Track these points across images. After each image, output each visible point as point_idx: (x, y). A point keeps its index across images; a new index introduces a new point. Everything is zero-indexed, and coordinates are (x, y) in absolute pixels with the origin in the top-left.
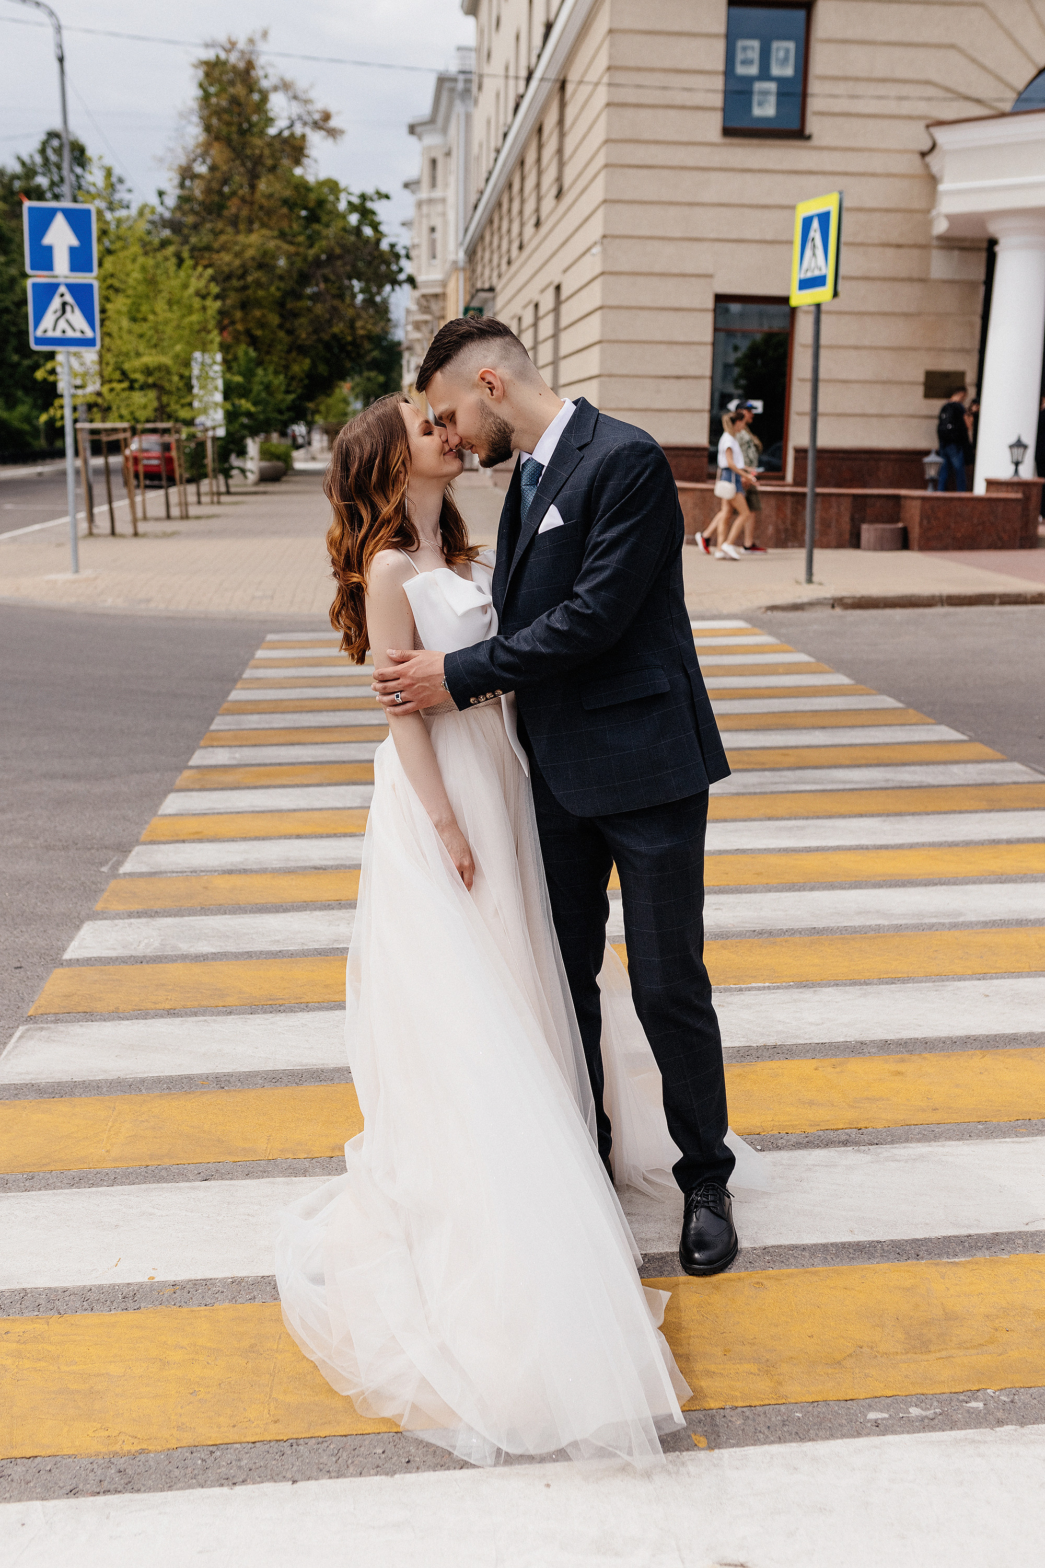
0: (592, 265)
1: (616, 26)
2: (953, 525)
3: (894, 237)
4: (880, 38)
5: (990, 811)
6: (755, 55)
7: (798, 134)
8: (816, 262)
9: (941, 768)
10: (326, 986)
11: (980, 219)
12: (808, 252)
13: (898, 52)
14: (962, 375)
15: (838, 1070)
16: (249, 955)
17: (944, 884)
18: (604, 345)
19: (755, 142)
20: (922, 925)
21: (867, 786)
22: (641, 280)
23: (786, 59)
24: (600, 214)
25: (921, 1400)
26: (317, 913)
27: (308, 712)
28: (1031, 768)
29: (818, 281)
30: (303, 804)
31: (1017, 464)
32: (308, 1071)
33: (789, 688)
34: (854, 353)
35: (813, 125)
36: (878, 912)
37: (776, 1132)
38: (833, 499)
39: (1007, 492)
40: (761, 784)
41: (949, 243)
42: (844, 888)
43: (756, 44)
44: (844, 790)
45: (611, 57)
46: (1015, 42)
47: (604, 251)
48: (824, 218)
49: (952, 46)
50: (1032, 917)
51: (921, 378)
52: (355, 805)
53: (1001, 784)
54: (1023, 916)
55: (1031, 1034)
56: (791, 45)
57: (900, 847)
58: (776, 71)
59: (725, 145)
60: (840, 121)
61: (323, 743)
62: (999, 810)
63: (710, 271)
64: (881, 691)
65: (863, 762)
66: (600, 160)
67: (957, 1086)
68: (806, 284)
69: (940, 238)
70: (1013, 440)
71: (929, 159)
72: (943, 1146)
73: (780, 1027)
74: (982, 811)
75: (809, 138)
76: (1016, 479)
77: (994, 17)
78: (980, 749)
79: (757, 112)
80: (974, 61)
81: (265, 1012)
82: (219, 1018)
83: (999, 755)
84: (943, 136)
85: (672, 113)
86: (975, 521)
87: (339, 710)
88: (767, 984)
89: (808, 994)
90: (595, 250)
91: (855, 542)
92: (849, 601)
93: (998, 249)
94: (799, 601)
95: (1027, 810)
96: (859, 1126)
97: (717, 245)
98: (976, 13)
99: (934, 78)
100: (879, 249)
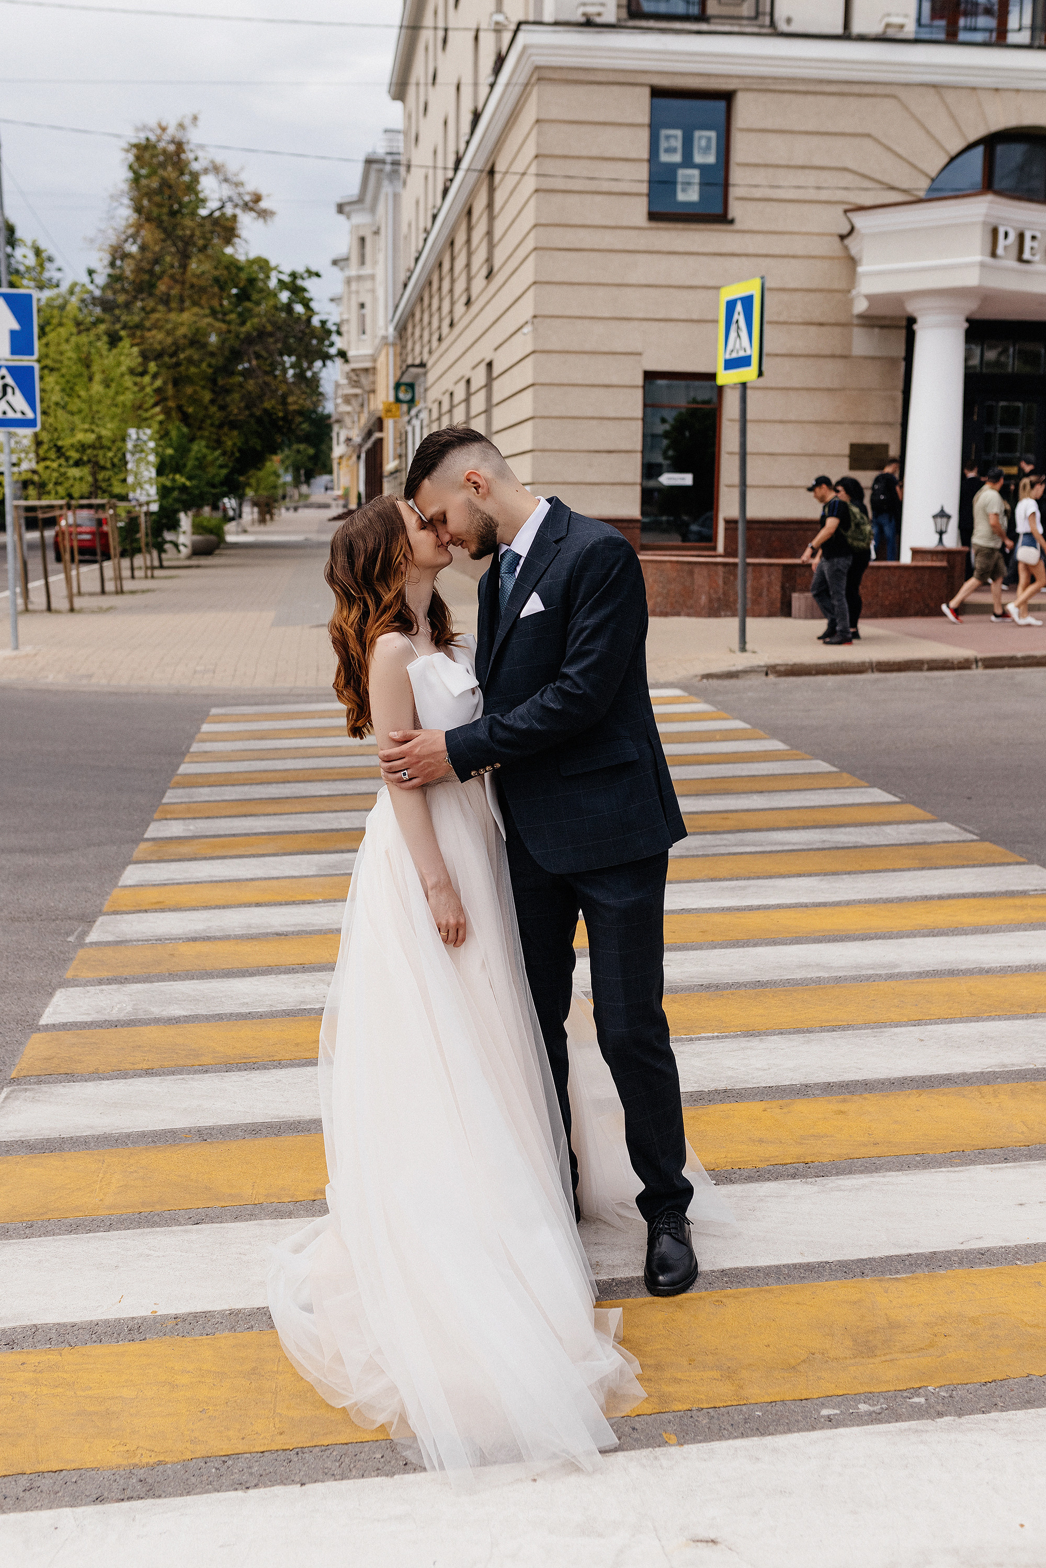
0: (523, 343)
1: (542, 117)
2: (880, 594)
3: (817, 316)
4: (796, 128)
5: (923, 869)
6: (678, 144)
7: (722, 218)
8: (741, 344)
9: (874, 829)
10: (297, 1045)
11: (899, 299)
12: (733, 334)
13: (816, 140)
14: (885, 447)
15: (785, 1110)
16: (220, 1017)
17: (880, 938)
18: (537, 420)
19: (680, 226)
20: (860, 976)
21: (805, 847)
22: (571, 358)
23: (708, 148)
24: (531, 293)
25: (869, 1397)
26: (283, 977)
27: (257, 784)
28: (960, 827)
29: (744, 362)
30: (260, 873)
31: (941, 533)
32: (285, 1123)
33: (727, 754)
34: (780, 427)
35: (735, 210)
36: (818, 965)
37: (729, 1168)
38: (764, 569)
39: (932, 560)
40: (703, 847)
41: (870, 321)
42: (786, 944)
43: (679, 133)
44: (782, 851)
45: (538, 145)
46: (928, 132)
47: (535, 330)
48: (747, 302)
49: (868, 136)
50: (963, 967)
51: (847, 451)
52: (311, 873)
53: (932, 843)
54: (954, 966)
55: (964, 1074)
56: (713, 134)
57: (838, 904)
58: (698, 159)
59: (651, 229)
60: (761, 205)
61: (275, 814)
62: (931, 868)
63: (639, 350)
64: (815, 756)
65: (800, 824)
66: (530, 244)
67: (896, 1122)
68: (731, 364)
69: (860, 316)
70: (936, 510)
71: (847, 242)
72: (884, 1177)
73: (730, 1073)
74: (915, 870)
75: (732, 222)
76: (940, 548)
77: (906, 108)
78: (911, 810)
79: (681, 197)
80: (889, 149)
81: (239, 1070)
82: (196, 1076)
83: (929, 816)
84: (860, 220)
85: (598, 198)
86: (903, 589)
87: (289, 782)
88: (716, 1034)
89: (755, 1042)
90: (526, 330)
91: (786, 611)
92: (782, 669)
93: (916, 327)
94: (734, 669)
95: (957, 867)
96: (806, 1161)
97: (645, 323)
98: (889, 104)
99: (850, 165)
100: (802, 327)
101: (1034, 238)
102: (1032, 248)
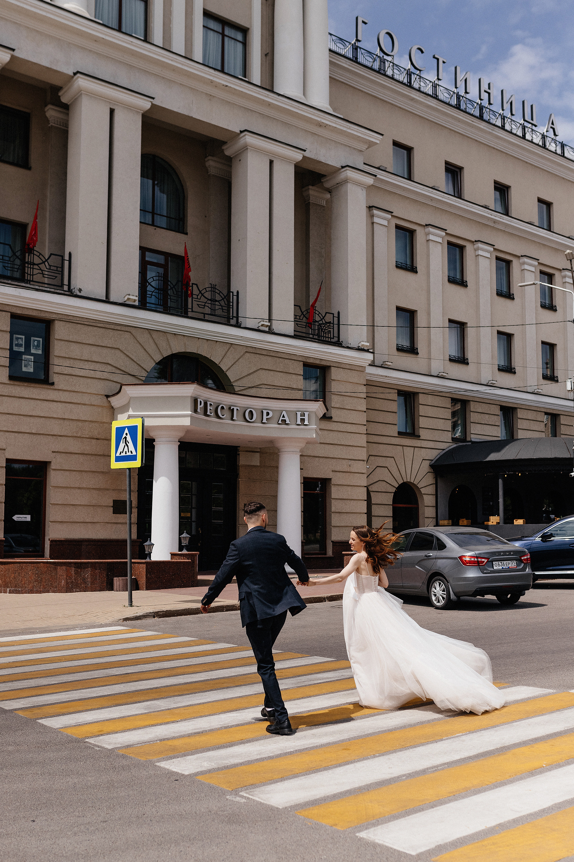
3: (96, 434)
6: (22, 342)
7: (47, 382)
8: (128, 449)
12: (122, 445)
13: (94, 348)
19: (26, 384)
23: (38, 346)
29: (130, 458)
34: (78, 491)
35: (54, 378)
38: (96, 565)
43: (23, 337)
46: (145, 350)
48: (133, 430)
49: (118, 349)
51: (112, 504)
56: (40, 340)
58: (33, 351)
59: (11, 384)
60: (67, 377)
63: (4, 447)
68: (121, 459)
71: (110, 398)
75: (53, 384)
77: (135, 338)
79: (24, 369)
80: (128, 356)
92: (161, 613)
93: (155, 444)
97: (7, 434)
98: (127, 335)
99: (110, 362)
100: (88, 440)
101: (211, 405)
102: (210, 409)
